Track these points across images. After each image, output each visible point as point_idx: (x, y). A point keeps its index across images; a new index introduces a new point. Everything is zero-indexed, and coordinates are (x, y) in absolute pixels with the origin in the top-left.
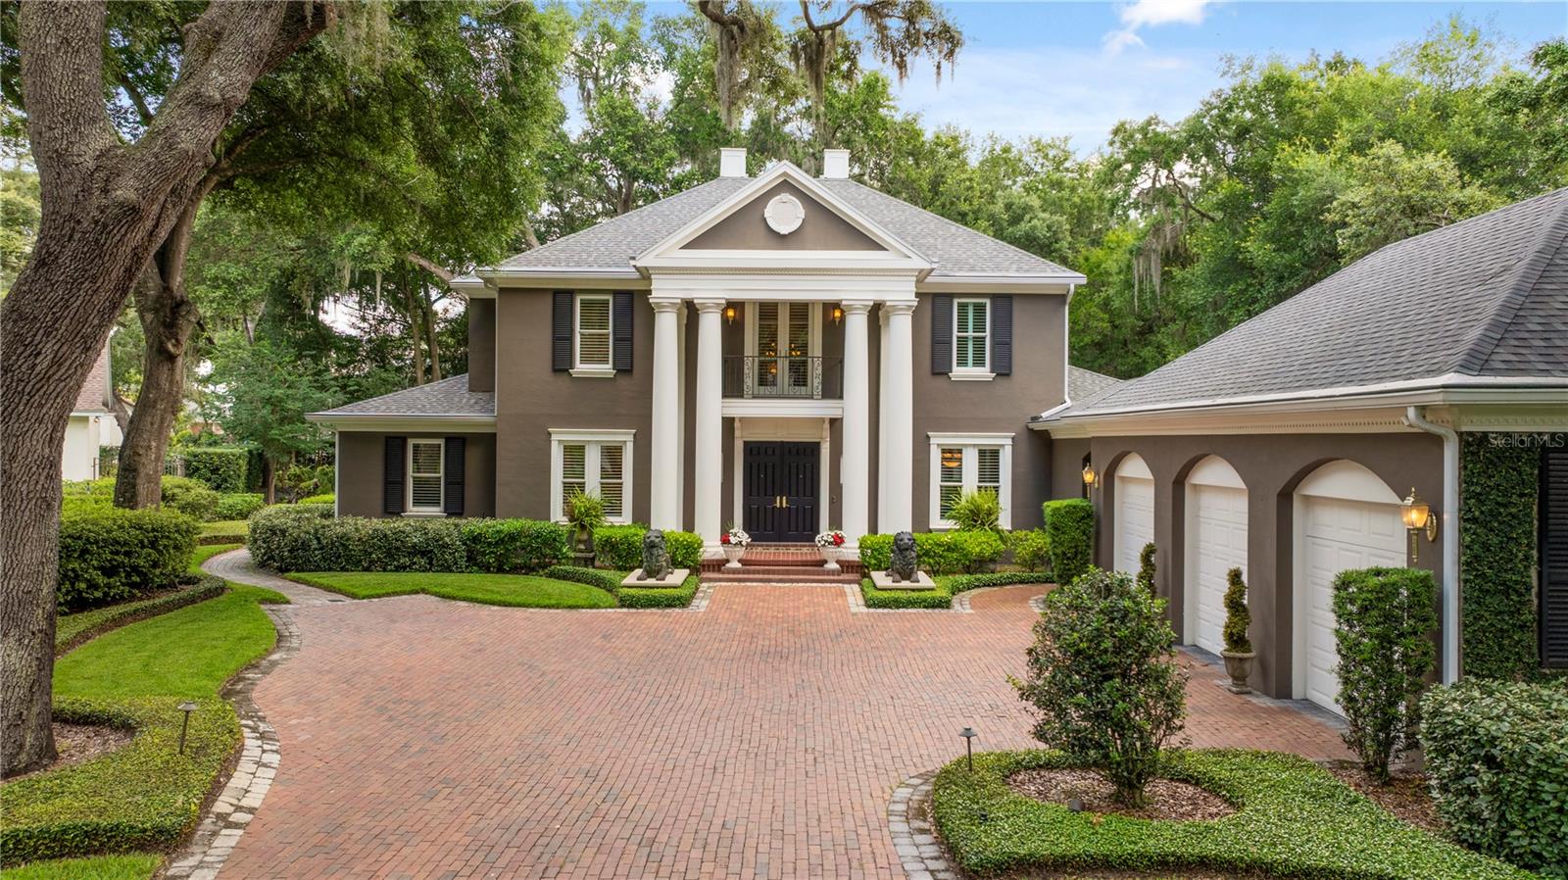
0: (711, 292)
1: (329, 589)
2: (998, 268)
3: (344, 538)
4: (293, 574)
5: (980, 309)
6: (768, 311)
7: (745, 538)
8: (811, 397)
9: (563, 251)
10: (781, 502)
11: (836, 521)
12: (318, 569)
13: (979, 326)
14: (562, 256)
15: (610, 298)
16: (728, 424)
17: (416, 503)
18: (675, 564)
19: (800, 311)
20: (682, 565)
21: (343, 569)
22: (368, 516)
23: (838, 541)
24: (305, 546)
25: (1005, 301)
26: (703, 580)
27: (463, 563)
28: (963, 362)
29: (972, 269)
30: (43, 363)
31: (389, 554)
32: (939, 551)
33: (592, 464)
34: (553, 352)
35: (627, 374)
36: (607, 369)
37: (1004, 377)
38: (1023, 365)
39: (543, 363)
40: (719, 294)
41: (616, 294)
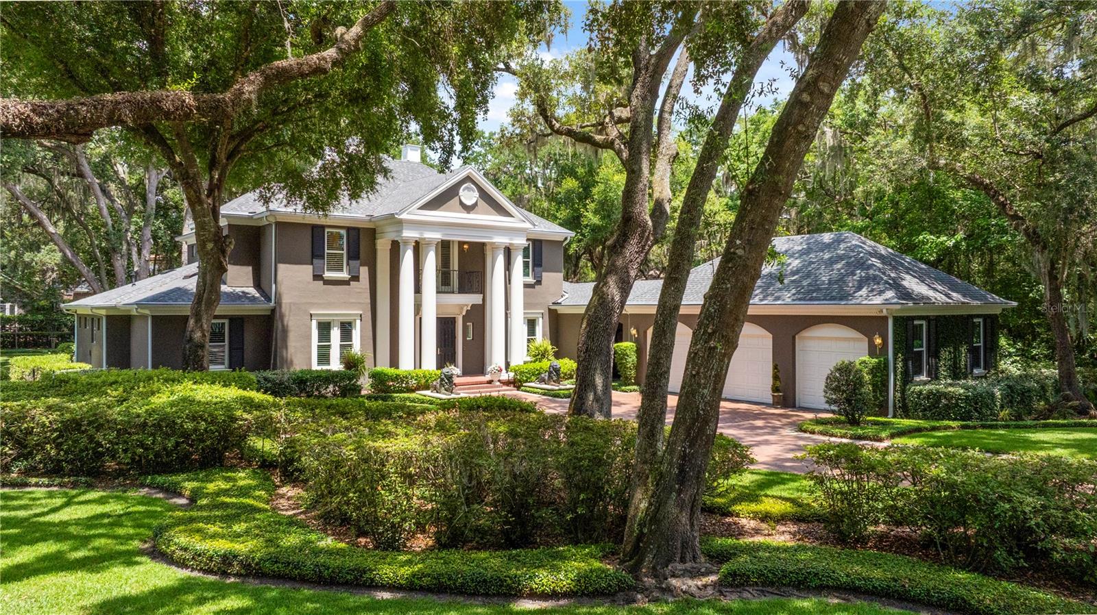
13: (526, 255)
15: (344, 231)
23: (501, 370)
25: (538, 244)
33: (335, 334)
34: (312, 264)
35: (356, 278)
36: (344, 275)
37: (539, 282)
38: (546, 276)
39: (306, 271)
40: (437, 236)
41: (349, 229)
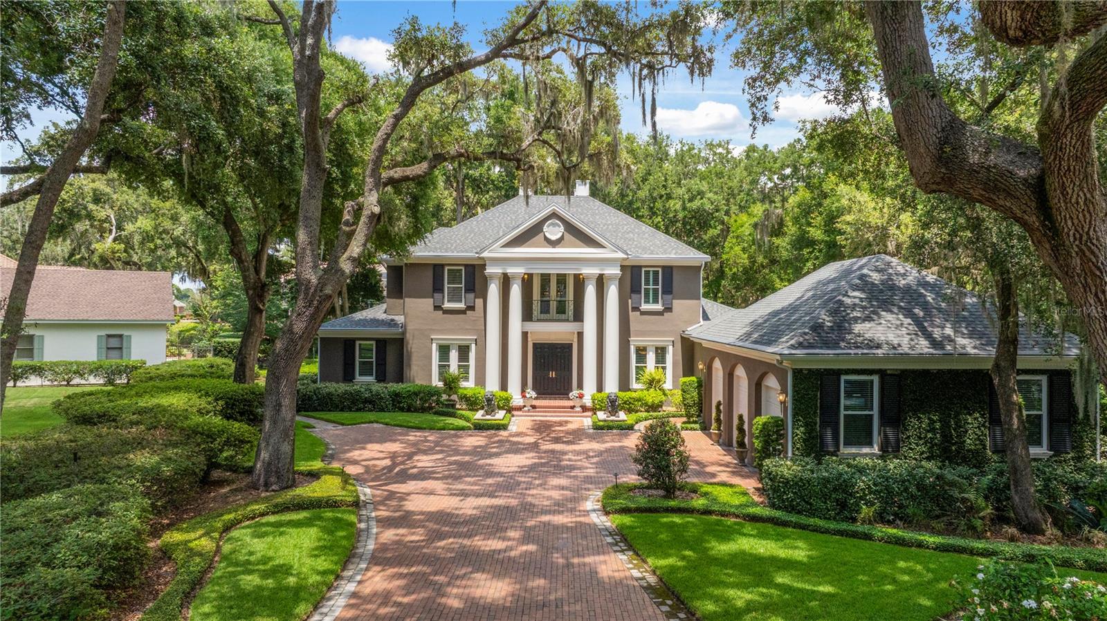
0: (517, 270)
1: (328, 421)
2: (665, 252)
3: (330, 394)
4: (303, 413)
5: (656, 273)
6: (545, 279)
7: (534, 394)
8: (567, 320)
9: (438, 243)
10: (552, 374)
11: (580, 386)
12: (317, 410)
13: (656, 282)
14: (438, 246)
15: (463, 268)
16: (525, 335)
17: (360, 375)
18: (500, 408)
19: (562, 279)
20: (502, 408)
21: (330, 410)
22: (337, 382)
23: (581, 396)
24: (310, 398)
25: (668, 270)
26: (513, 416)
27: (390, 407)
28: (647, 302)
29: (652, 253)
30: (298, 348)
31: (353, 403)
32: (631, 401)
33: (454, 355)
34: (433, 297)
35: (472, 308)
36: (462, 306)
37: (668, 309)
38: (677, 304)
39: (427, 303)
40: (520, 270)
41: (466, 266)
